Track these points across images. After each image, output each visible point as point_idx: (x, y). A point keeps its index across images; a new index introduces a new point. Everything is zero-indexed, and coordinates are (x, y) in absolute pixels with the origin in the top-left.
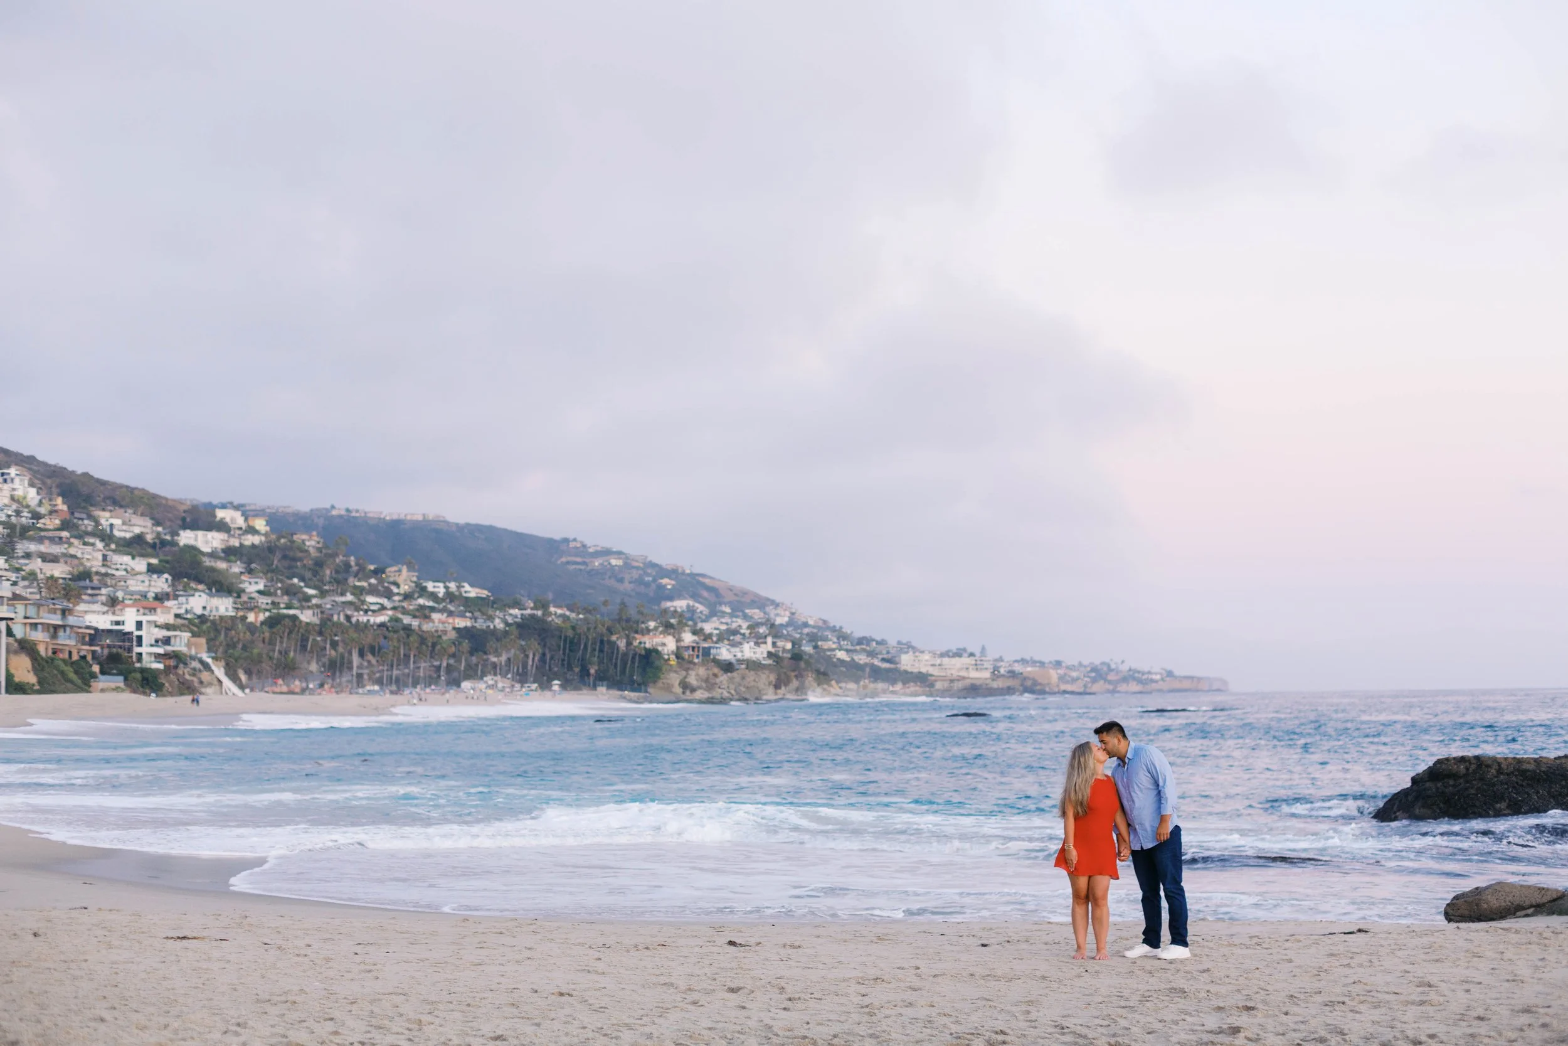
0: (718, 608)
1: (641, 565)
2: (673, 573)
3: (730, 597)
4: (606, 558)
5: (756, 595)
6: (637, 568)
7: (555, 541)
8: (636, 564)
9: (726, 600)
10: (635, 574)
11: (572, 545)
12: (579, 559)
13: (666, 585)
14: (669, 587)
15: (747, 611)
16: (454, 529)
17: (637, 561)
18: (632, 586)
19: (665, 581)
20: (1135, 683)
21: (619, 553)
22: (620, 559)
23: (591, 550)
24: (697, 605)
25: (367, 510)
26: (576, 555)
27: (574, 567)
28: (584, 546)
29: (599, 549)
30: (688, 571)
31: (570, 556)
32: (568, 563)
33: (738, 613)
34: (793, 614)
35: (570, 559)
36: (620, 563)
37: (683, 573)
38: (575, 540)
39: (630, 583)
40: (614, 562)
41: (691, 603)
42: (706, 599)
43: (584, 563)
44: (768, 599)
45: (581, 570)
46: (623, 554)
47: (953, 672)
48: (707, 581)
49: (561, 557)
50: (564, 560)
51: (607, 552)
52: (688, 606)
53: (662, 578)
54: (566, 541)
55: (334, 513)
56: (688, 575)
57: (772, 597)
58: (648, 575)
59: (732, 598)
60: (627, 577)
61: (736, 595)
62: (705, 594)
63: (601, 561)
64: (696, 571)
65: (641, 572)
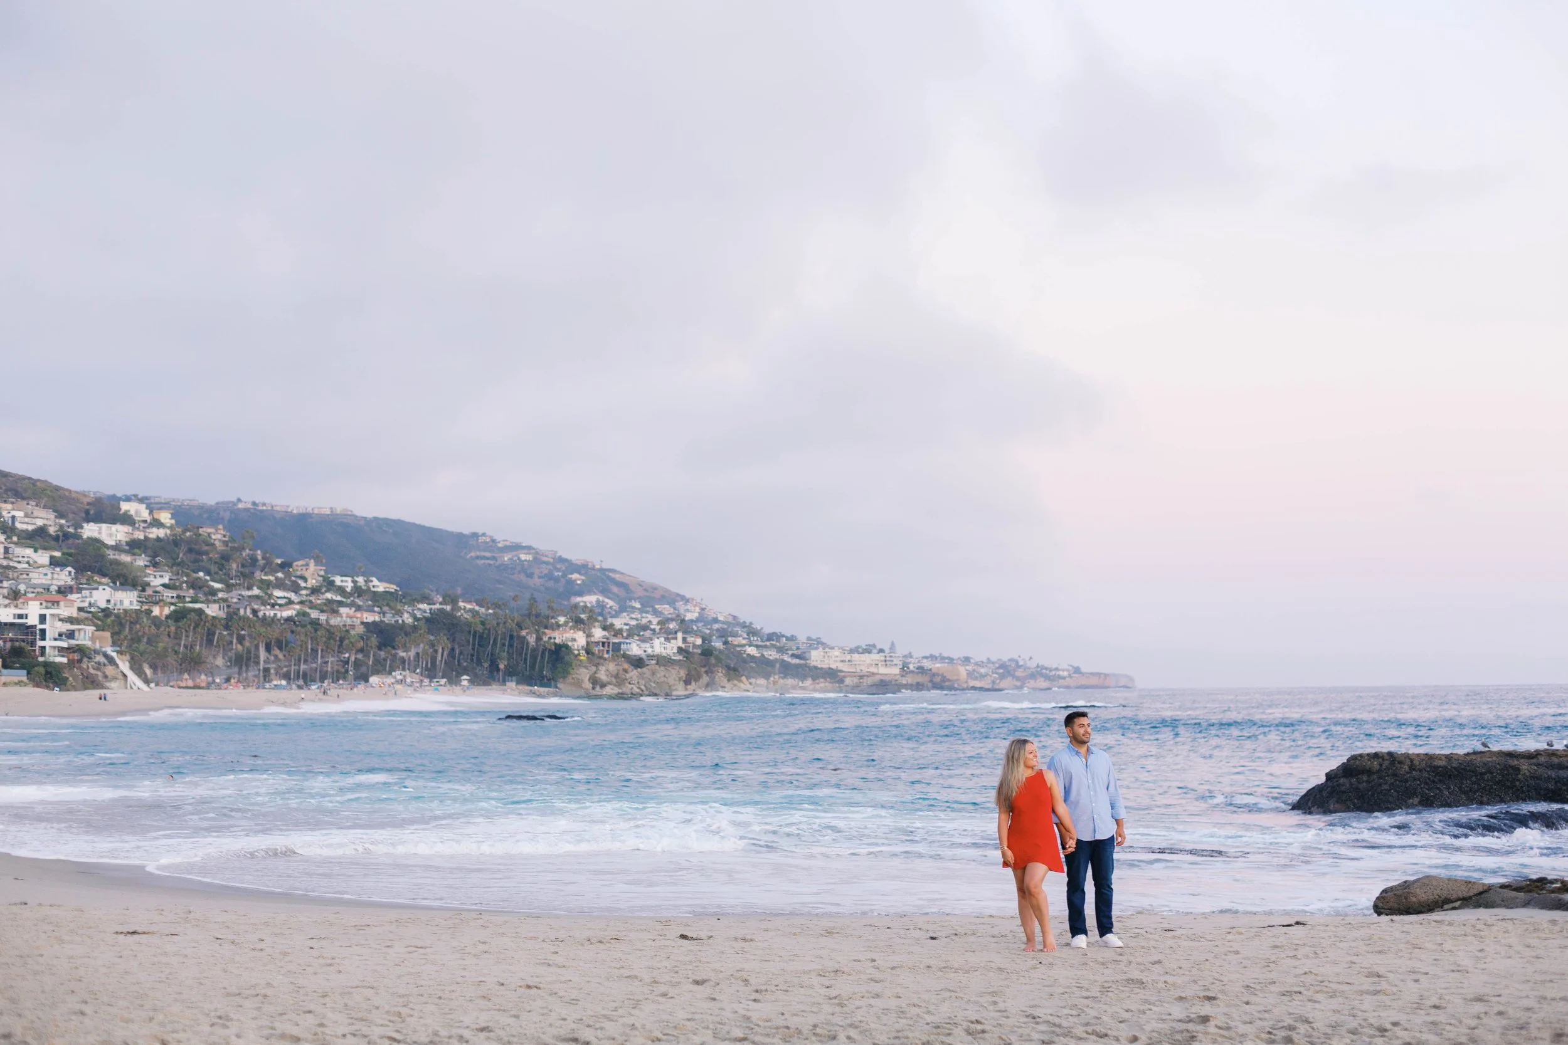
0: (628, 603)
1: (552, 560)
2: (583, 568)
3: (640, 592)
4: (515, 553)
5: (665, 591)
6: (547, 563)
7: (465, 536)
8: (545, 559)
9: (635, 596)
10: (545, 569)
11: (481, 539)
12: (488, 554)
13: (576, 580)
14: (579, 582)
15: (657, 606)
16: (362, 523)
17: (546, 556)
18: (541, 581)
19: (575, 576)
20: (1043, 679)
21: (529, 548)
22: (529, 554)
23: (500, 545)
24: (608, 602)
25: (274, 503)
26: (485, 551)
27: (483, 562)
28: (493, 541)
29: (508, 544)
30: (598, 567)
31: (479, 550)
32: (477, 557)
34: (703, 610)
35: (478, 553)
36: (529, 557)
37: (593, 569)
38: (484, 535)
39: (540, 577)
40: (523, 557)
41: (602, 599)
42: (614, 594)
43: (494, 558)
44: (678, 595)
45: (490, 565)
46: (534, 549)
47: (863, 668)
48: (617, 577)
49: (470, 552)
50: (473, 554)
51: (517, 547)
52: (598, 601)
53: (572, 574)
54: (475, 535)
55: (240, 506)
56: (598, 570)
58: (558, 570)
59: (642, 593)
60: (537, 572)
61: (645, 590)
62: (615, 589)
63: (510, 556)
64: (605, 566)
65: (550, 567)
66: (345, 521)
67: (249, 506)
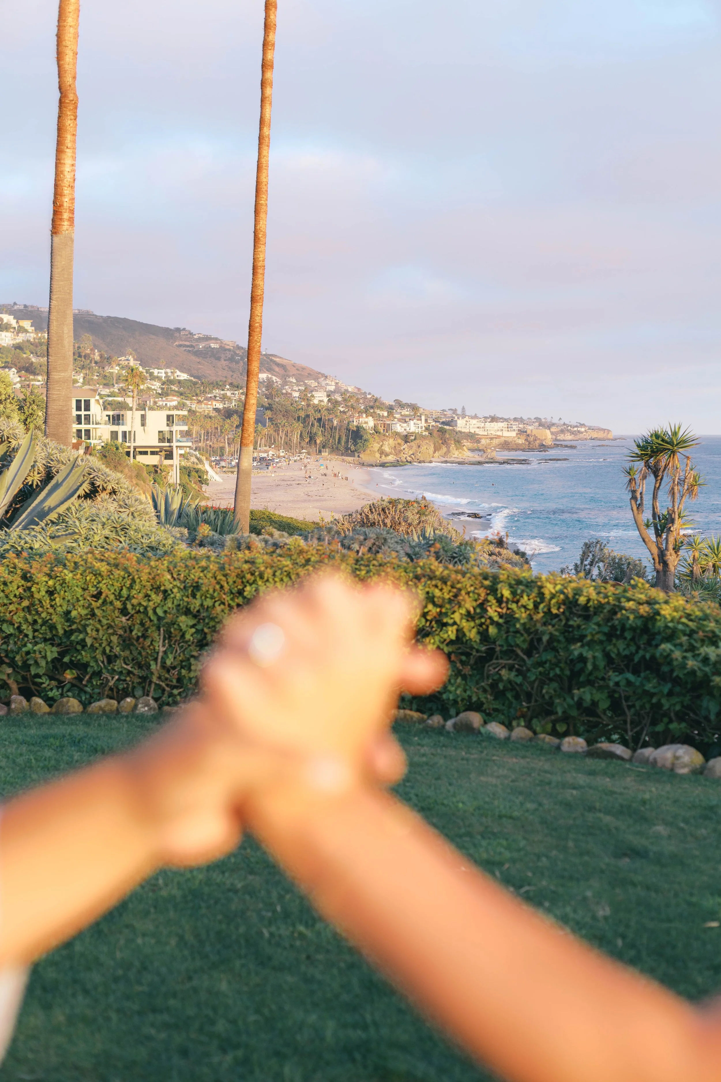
0: (288, 379)
1: (232, 348)
3: (294, 371)
4: (207, 343)
5: (312, 370)
6: (229, 350)
7: (171, 330)
8: (228, 347)
9: (292, 373)
10: (229, 355)
11: (182, 333)
12: (187, 343)
15: (306, 381)
16: (101, 320)
17: (228, 345)
18: (225, 362)
20: (569, 434)
21: (216, 339)
22: (217, 343)
23: (196, 337)
24: (274, 378)
25: (39, 306)
26: (186, 341)
27: (185, 348)
28: (191, 334)
29: (201, 336)
31: (182, 341)
32: (180, 346)
33: (302, 383)
34: (337, 383)
35: (181, 343)
36: (217, 346)
38: (184, 329)
39: (225, 360)
40: (213, 345)
41: (270, 376)
42: (278, 372)
43: (191, 346)
44: (320, 373)
45: (189, 351)
46: (219, 340)
47: (493, 432)
48: (277, 360)
49: (176, 342)
50: (177, 343)
51: (207, 338)
52: (267, 378)
54: (178, 330)
55: (16, 307)
56: (264, 355)
57: (322, 372)
58: (237, 355)
59: (296, 372)
60: (223, 356)
61: (298, 370)
62: (277, 369)
63: (203, 345)
64: (269, 353)
65: (232, 353)
66: (89, 319)
67: (22, 307)
